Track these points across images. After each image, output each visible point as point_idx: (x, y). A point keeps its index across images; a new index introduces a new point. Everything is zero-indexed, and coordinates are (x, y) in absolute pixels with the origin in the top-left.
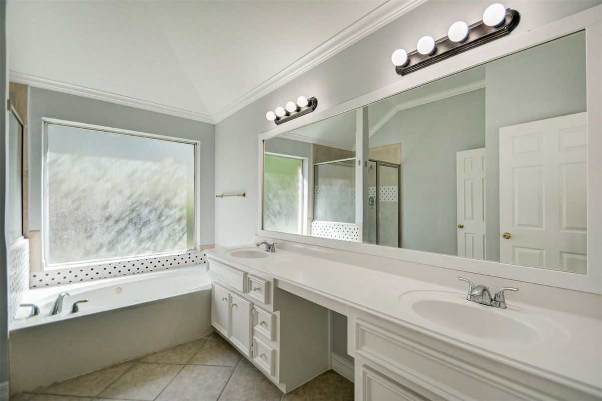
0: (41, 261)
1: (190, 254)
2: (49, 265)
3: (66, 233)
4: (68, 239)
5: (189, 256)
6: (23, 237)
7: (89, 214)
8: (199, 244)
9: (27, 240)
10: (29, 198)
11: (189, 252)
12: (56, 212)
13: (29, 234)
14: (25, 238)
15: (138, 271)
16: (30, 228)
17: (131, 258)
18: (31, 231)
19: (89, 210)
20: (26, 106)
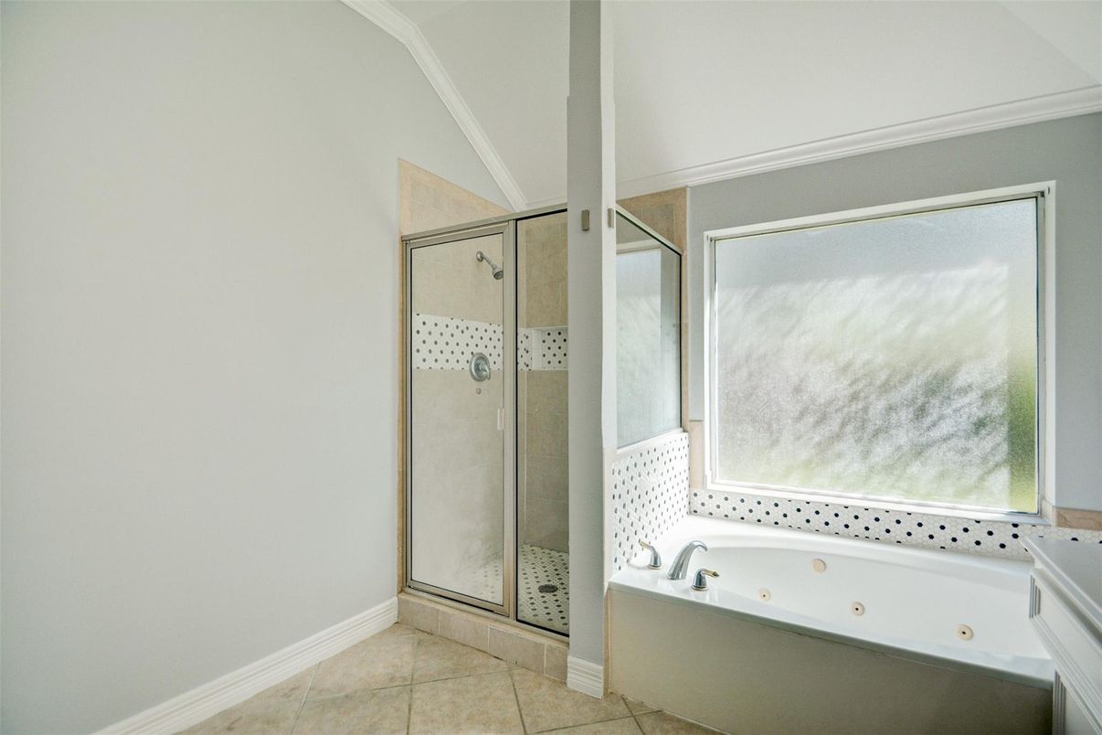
0: (704, 471)
1: (1015, 525)
2: (717, 480)
3: (740, 428)
4: (743, 440)
5: (1015, 531)
6: (681, 429)
7: (776, 395)
8: (1054, 503)
9: (686, 434)
10: (690, 368)
11: (1016, 520)
12: (726, 391)
13: (688, 425)
14: (684, 431)
15: (867, 534)
16: (691, 417)
17: (856, 499)
18: (692, 421)
19: (774, 387)
20: (684, 222)
